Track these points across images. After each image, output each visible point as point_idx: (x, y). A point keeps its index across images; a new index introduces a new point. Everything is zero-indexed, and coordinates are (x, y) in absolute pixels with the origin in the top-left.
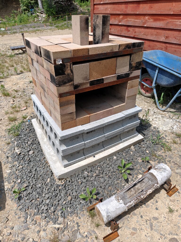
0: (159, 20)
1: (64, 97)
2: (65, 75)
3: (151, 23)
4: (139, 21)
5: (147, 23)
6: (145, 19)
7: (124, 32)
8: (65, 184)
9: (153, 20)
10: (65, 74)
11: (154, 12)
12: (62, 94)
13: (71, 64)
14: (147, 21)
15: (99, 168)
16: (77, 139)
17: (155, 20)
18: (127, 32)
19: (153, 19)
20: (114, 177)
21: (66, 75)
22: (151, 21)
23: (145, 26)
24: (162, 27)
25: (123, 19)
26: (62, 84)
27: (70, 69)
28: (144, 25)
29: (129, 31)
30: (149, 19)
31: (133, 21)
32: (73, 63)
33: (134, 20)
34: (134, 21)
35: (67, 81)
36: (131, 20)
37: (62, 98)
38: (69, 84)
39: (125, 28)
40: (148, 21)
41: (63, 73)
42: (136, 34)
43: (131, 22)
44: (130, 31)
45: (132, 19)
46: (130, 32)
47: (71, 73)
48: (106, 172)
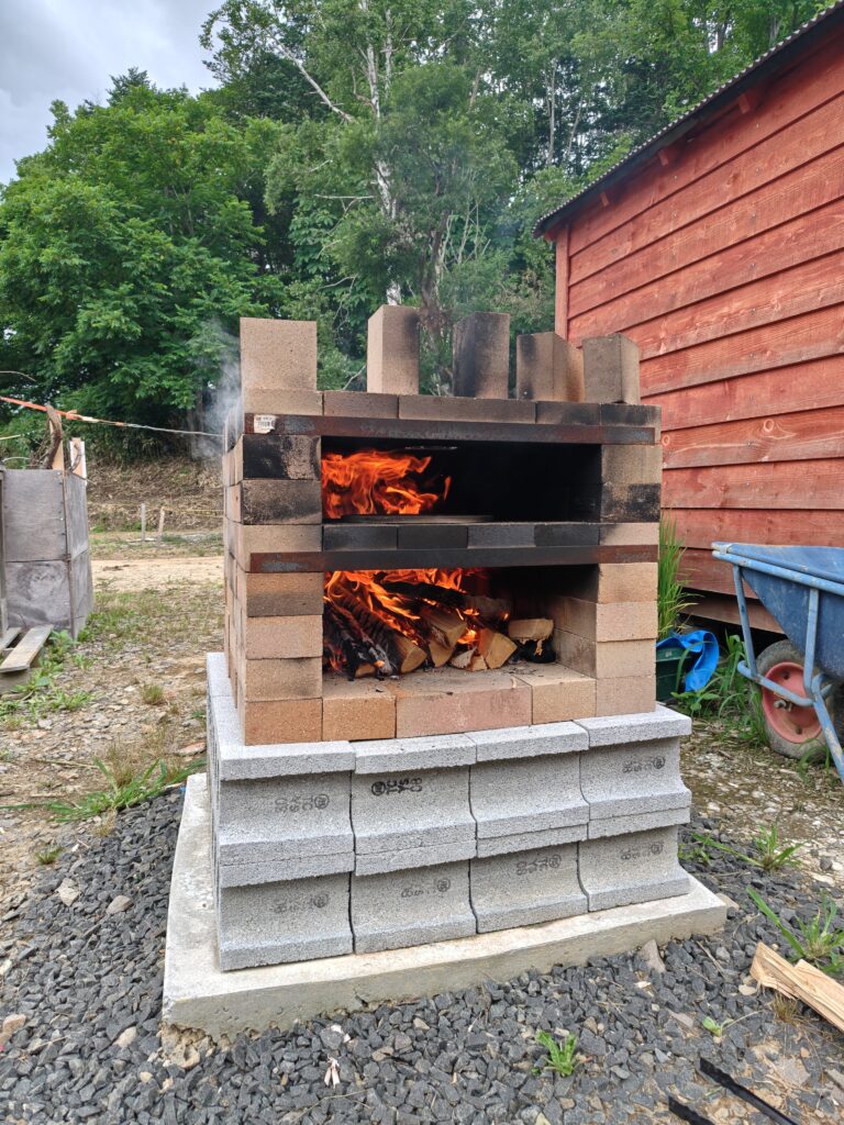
0: (820, 430)
1: (274, 572)
2: (285, 482)
3: (789, 444)
4: (740, 447)
5: (771, 450)
6: (762, 436)
7: (682, 495)
8: (198, 1068)
9: (794, 434)
10: (285, 477)
11: (793, 406)
12: (266, 556)
13: (316, 441)
14: (770, 440)
15: (418, 1023)
16: (319, 807)
17: (803, 433)
18: (692, 493)
19: (795, 431)
20: (493, 1091)
21: (289, 479)
22: (788, 440)
23: (765, 459)
24: (835, 451)
25: (673, 447)
26: (271, 514)
27: (311, 461)
28: (759, 457)
29: (700, 488)
30: (776, 433)
31: (715, 448)
32: (323, 438)
33: (717, 445)
34: (720, 449)
35: (291, 508)
36: (705, 449)
37: (260, 578)
38: (302, 520)
39: (686, 475)
40: (776, 441)
41: (278, 471)
42: (728, 495)
43: (705, 454)
44: (705, 487)
45: (708, 443)
46: (705, 492)
47: (313, 476)
48: (453, 1055)
